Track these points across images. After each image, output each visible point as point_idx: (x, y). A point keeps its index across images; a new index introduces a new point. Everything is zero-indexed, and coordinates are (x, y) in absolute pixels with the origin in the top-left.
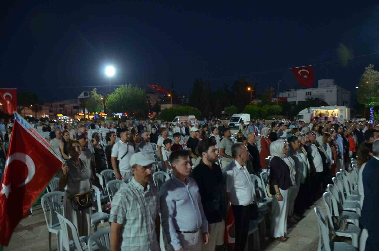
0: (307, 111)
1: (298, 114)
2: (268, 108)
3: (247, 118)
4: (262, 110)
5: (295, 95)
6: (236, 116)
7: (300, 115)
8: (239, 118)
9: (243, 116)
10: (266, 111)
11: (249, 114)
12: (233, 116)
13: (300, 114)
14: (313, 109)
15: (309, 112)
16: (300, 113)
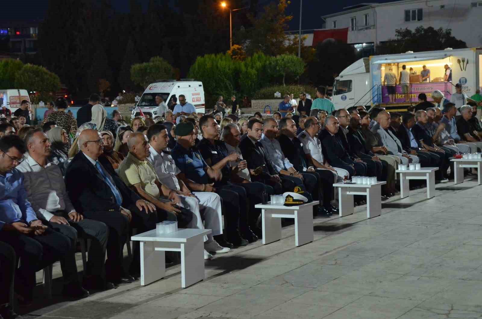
0: (363, 69)
1: (337, 78)
2: (258, 64)
3: (193, 95)
4: (243, 69)
5: (371, 22)
6: (158, 87)
7: (341, 79)
8: (168, 94)
9: (179, 89)
10: (253, 72)
11: (201, 83)
12: (147, 91)
13: (342, 77)
14: (379, 62)
15: (368, 70)
16: (342, 74)
